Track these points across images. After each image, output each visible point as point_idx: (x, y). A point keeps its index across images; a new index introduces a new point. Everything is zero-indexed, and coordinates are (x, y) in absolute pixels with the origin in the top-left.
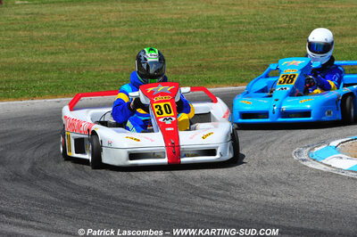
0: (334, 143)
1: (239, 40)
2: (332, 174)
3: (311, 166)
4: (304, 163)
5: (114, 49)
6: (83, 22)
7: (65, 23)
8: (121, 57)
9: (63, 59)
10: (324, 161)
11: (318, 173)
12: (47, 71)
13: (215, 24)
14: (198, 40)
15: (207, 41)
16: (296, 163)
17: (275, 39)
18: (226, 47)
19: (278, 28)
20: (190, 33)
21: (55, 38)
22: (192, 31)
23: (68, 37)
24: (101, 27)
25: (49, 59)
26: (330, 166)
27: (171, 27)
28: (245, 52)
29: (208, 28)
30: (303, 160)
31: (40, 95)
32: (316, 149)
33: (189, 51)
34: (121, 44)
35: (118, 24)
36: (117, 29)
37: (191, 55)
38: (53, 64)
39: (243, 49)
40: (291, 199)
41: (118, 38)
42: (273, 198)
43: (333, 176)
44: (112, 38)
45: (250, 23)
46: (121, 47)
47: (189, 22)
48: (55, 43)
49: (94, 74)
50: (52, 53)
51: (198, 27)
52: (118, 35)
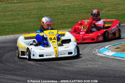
0: (107, 47)
1: (75, 13)
2: (106, 57)
3: (99, 55)
4: (97, 54)
5: (32, 18)
6: (22, 9)
7: (16, 10)
8: (35, 20)
9: (16, 22)
10: (103, 53)
11: (101, 57)
12: (10, 26)
13: (66, 8)
14: (61, 14)
15: (64, 14)
16: (94, 54)
17: (87, 13)
18: (70, 16)
19: (88, 9)
20: (58, 12)
21: (13, 15)
22: (59, 11)
23: (17, 14)
24: (28, 11)
25: (11, 22)
26: (105, 55)
27: (52, 10)
28: (76, 17)
29: (64, 10)
30: (96, 53)
31: (8, 34)
32: (101, 49)
33: (58, 18)
34: (35, 16)
35: (33, 9)
36: (33, 11)
37: (59, 19)
38: (12, 24)
39: (76, 16)
40: (92, 66)
41: (34, 14)
42: (87, 66)
43: (106, 58)
44: (32, 14)
45: (78, 8)
46: (35, 17)
47: (58, 8)
48: (13, 16)
49: (26, 26)
50: (12, 20)
51: (61, 9)
52: (34, 13)
